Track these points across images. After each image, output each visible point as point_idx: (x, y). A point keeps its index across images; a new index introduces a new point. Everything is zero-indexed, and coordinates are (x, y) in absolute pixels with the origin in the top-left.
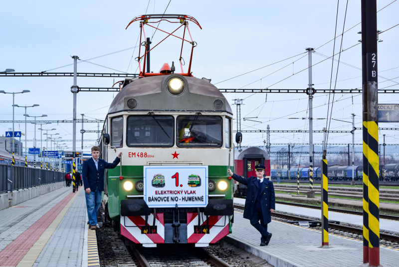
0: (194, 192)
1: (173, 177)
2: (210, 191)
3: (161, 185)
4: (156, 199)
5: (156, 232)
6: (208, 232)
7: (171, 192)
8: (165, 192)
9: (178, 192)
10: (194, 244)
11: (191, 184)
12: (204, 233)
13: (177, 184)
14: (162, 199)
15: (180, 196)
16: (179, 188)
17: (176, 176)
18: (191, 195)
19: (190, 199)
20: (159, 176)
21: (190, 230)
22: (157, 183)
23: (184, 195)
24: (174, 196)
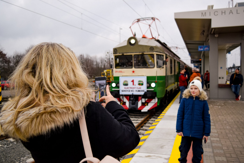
0: (140, 88)
1: (132, 81)
2: (148, 88)
3: (127, 85)
4: (125, 91)
5: (125, 104)
6: (147, 105)
7: (131, 88)
8: (128, 88)
9: (134, 88)
10: (141, 110)
11: (139, 84)
12: (145, 106)
13: (133, 84)
14: (127, 91)
15: (135, 90)
16: (134, 86)
17: (133, 81)
18: (139, 89)
19: (139, 91)
20: (126, 81)
21: (140, 104)
22: (125, 84)
23: (136, 89)
24: (132, 89)
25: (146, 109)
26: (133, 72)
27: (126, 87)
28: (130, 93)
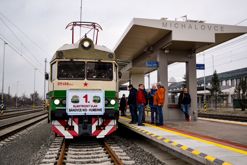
25: (102, 134)
26: (86, 84)
27: (76, 104)
28: (82, 113)
